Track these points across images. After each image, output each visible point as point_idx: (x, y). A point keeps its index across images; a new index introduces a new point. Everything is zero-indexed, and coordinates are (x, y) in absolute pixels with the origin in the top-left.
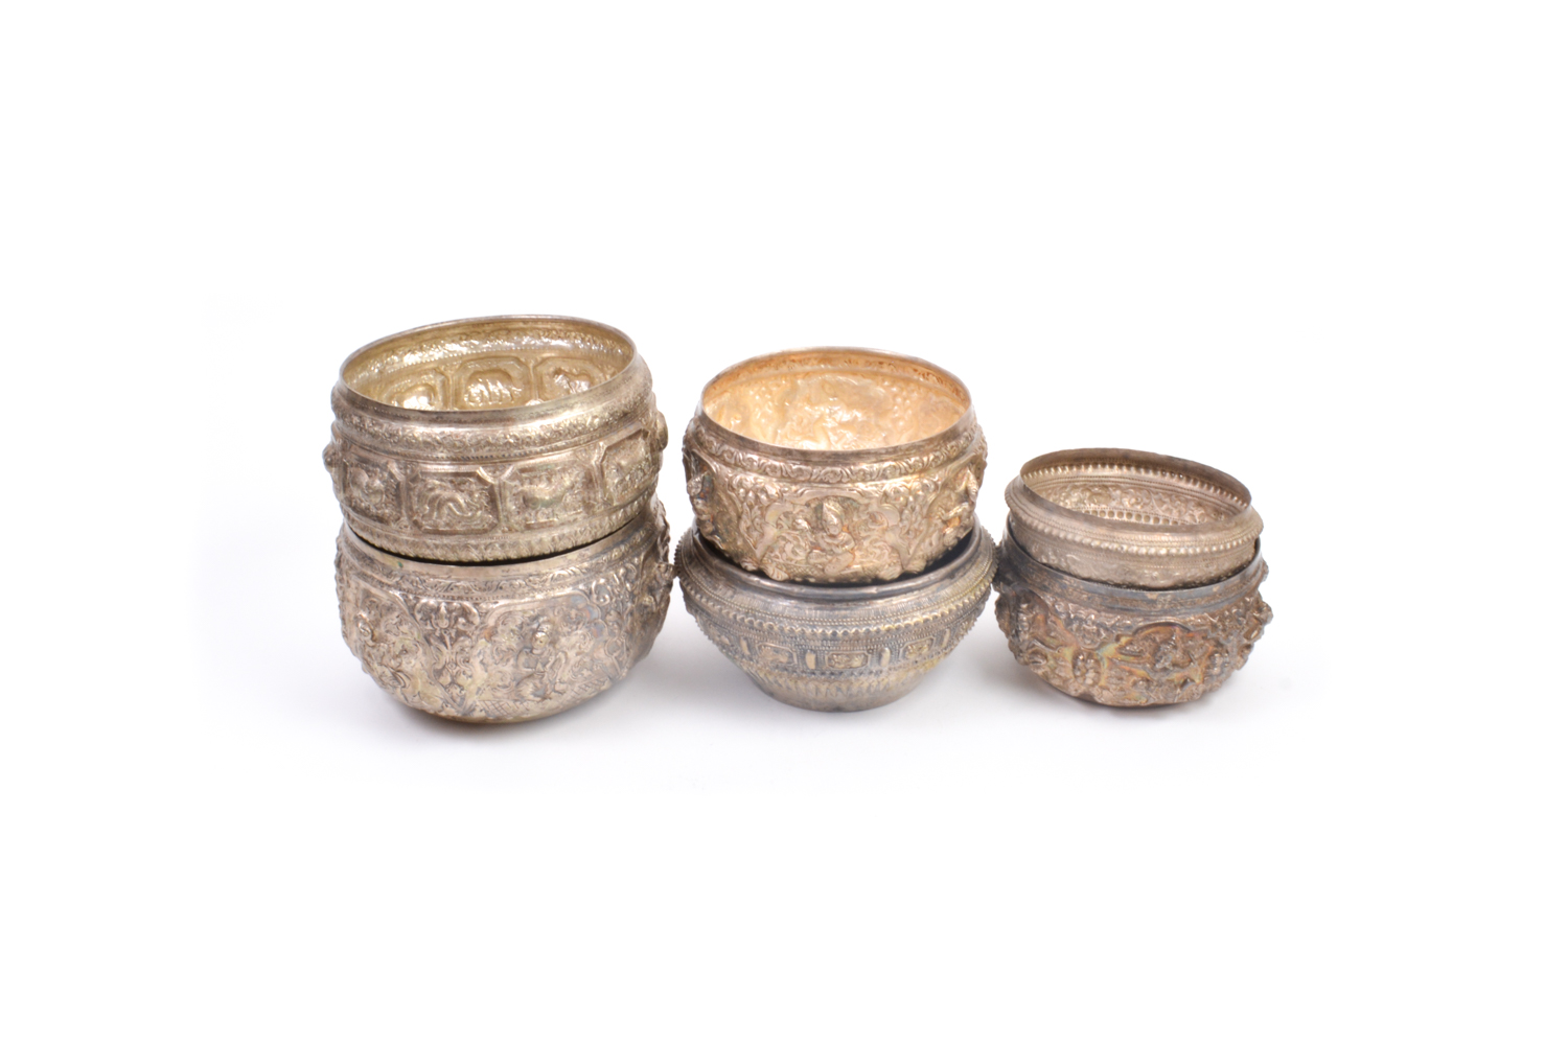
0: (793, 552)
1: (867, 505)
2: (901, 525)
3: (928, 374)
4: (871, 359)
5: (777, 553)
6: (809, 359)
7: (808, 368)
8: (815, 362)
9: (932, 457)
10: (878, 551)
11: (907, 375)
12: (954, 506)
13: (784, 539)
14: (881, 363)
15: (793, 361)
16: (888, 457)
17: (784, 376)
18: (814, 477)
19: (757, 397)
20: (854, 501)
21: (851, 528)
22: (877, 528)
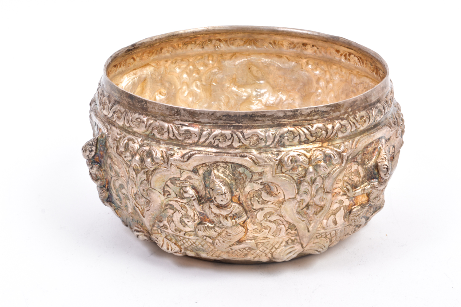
0: (181, 222)
1: (261, 174)
2: (299, 198)
3: (350, 54)
4: (295, 40)
5: (166, 222)
6: (235, 39)
7: (233, 48)
8: (241, 43)
9: (337, 125)
10: (273, 226)
11: (329, 56)
12: (362, 183)
13: (172, 207)
14: (304, 45)
15: (220, 40)
16: (286, 121)
17: (210, 55)
18: (202, 140)
19: (185, 76)
20: (247, 168)
21: (242, 199)
22: (272, 199)
